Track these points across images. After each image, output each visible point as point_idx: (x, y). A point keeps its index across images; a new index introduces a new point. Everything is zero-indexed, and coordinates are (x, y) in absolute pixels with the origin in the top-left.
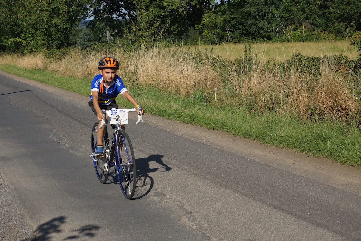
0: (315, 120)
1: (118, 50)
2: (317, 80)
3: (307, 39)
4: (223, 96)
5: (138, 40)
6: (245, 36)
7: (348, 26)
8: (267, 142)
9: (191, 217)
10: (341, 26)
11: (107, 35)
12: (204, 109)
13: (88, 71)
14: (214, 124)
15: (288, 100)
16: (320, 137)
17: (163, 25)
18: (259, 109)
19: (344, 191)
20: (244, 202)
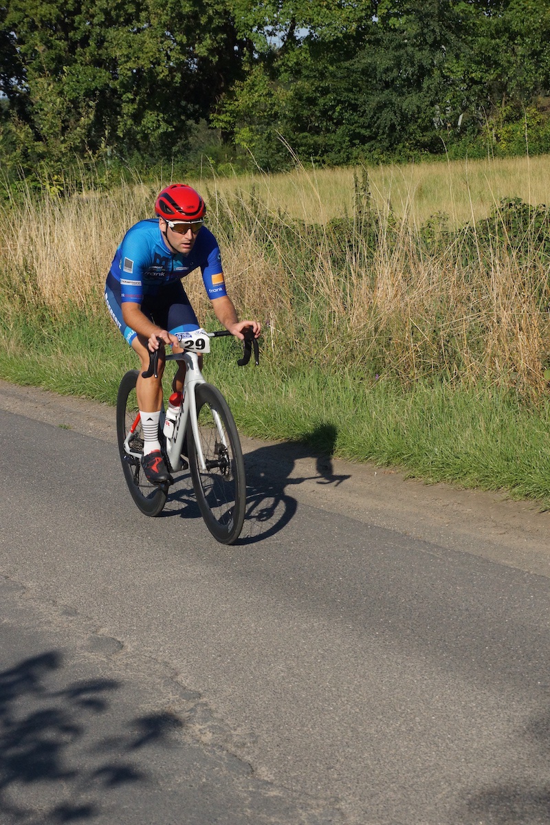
4: (293, 337)
5: (36, 168)
6: (362, 143)
8: (425, 472)
9: (199, 709)
14: (267, 421)
15: (486, 342)
18: (401, 371)
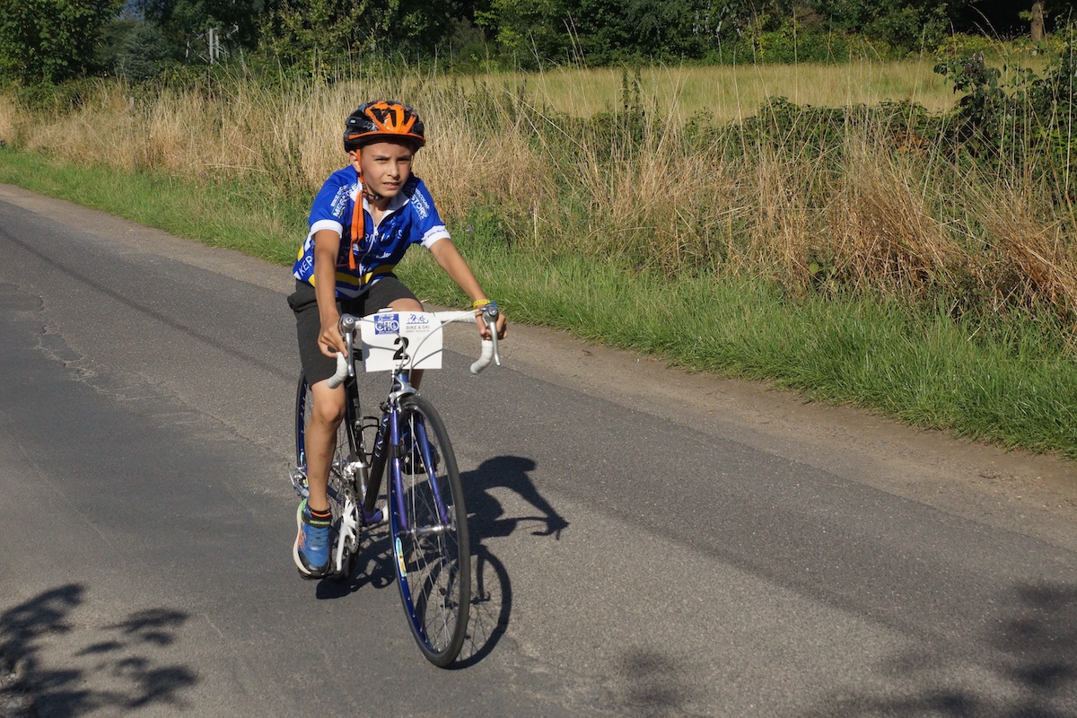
0: (830, 295)
1: (241, 86)
2: (835, 177)
3: (806, 55)
4: (557, 226)
5: (303, 56)
6: (623, 45)
7: (928, 16)
8: (688, 361)
10: (907, 17)
11: (207, 41)
12: (501, 264)
13: (150, 150)
14: (529, 306)
15: (750, 235)
16: (844, 345)
17: (376, 12)
18: (663, 262)
19: (911, 501)
20: (617, 537)
